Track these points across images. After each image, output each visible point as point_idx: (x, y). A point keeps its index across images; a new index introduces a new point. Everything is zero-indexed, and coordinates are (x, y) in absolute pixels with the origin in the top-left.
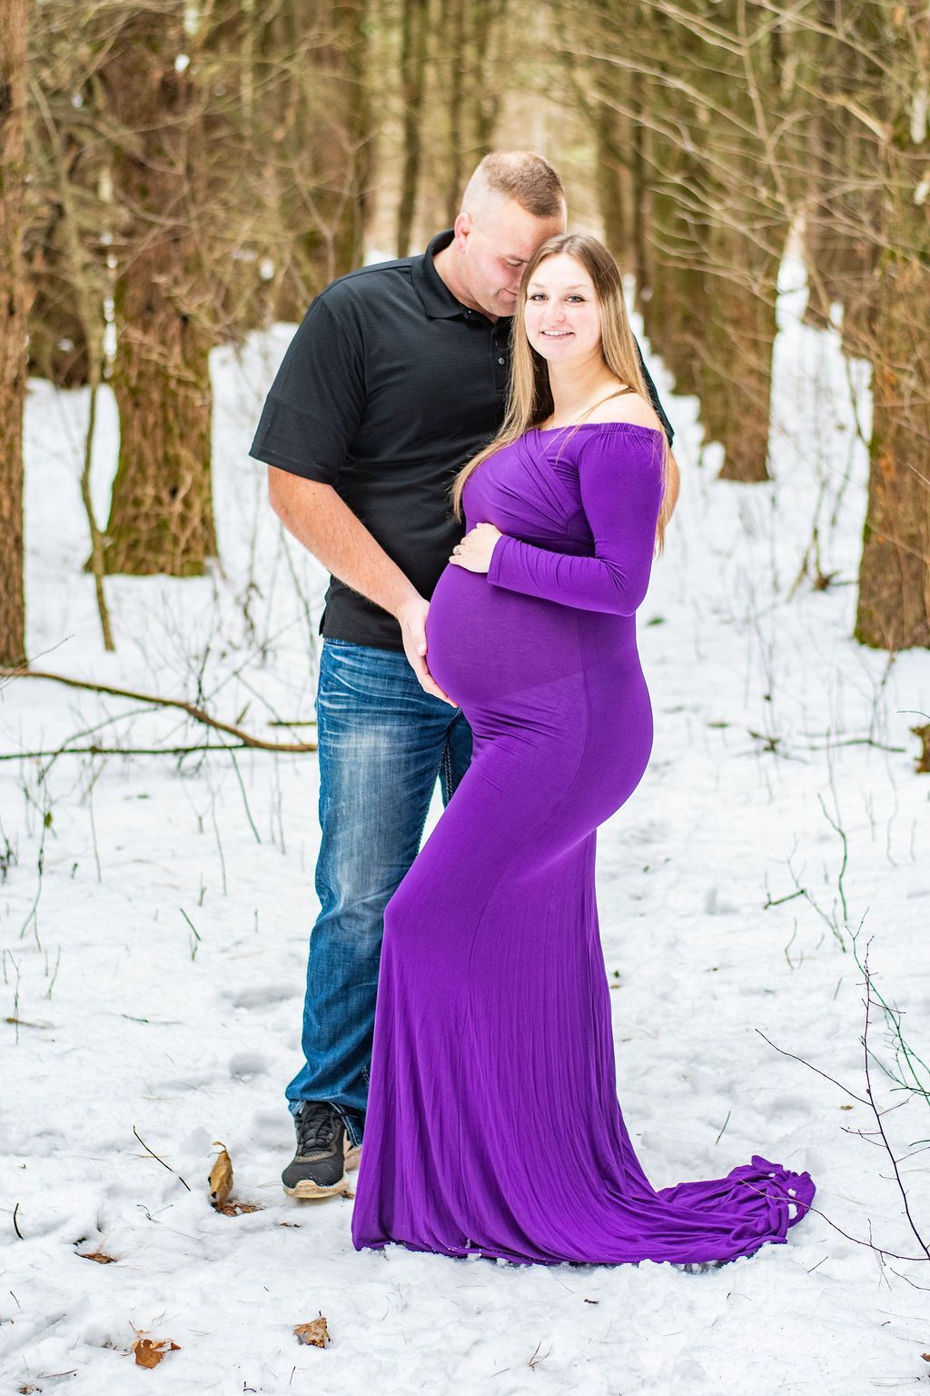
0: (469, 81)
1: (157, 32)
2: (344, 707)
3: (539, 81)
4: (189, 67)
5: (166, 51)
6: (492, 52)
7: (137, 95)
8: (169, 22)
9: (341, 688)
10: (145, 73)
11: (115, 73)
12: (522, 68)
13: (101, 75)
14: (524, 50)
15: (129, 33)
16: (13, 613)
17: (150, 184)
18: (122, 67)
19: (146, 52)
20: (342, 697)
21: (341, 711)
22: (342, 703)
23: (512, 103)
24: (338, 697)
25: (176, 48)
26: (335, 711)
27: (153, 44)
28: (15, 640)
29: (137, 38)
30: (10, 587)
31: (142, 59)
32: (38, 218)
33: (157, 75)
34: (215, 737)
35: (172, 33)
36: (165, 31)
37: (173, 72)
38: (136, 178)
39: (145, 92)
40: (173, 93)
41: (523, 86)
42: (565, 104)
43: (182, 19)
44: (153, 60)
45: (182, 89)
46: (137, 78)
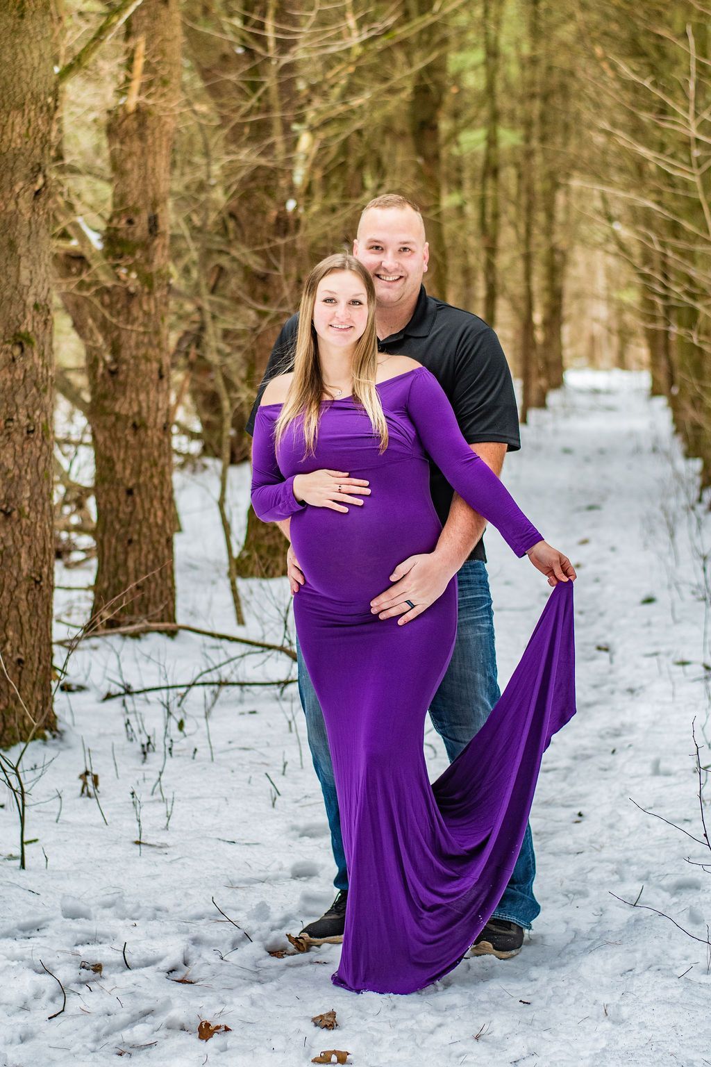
1: (273, 183)
4: (297, 207)
5: (279, 196)
7: (259, 229)
8: (280, 175)
10: (264, 213)
11: (243, 213)
13: (232, 215)
15: (252, 185)
16: (166, 593)
17: (271, 293)
18: (248, 210)
19: (265, 197)
25: (286, 193)
27: (269, 191)
28: (168, 613)
29: (258, 188)
30: (164, 575)
31: (262, 203)
32: (194, 322)
33: (274, 214)
35: (283, 183)
36: (277, 181)
37: (285, 210)
38: (260, 289)
39: (265, 226)
40: (285, 225)
43: (291, 172)
44: (269, 203)
45: (292, 223)
46: (259, 216)
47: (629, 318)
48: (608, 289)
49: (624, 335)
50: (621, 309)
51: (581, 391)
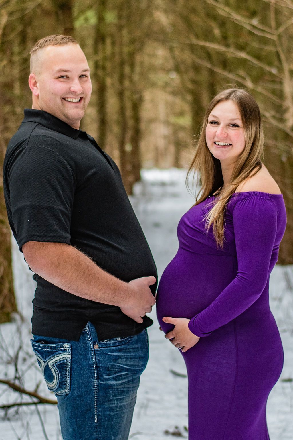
0: (127, 83)
2: (126, 380)
3: (160, 83)
6: (138, 69)
9: (121, 369)
12: (152, 76)
14: (152, 68)
20: (124, 375)
21: (125, 383)
22: (125, 378)
23: (147, 95)
24: (121, 375)
26: (121, 384)
34: (26, 399)
41: (153, 85)
42: (174, 93)
47: (182, 135)
48: (167, 116)
49: (179, 146)
50: (177, 129)
51: (153, 184)
